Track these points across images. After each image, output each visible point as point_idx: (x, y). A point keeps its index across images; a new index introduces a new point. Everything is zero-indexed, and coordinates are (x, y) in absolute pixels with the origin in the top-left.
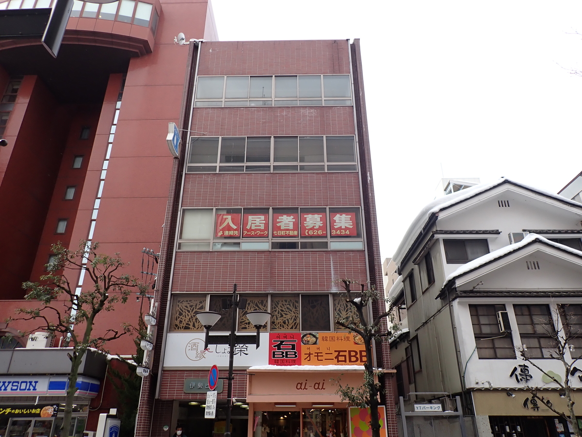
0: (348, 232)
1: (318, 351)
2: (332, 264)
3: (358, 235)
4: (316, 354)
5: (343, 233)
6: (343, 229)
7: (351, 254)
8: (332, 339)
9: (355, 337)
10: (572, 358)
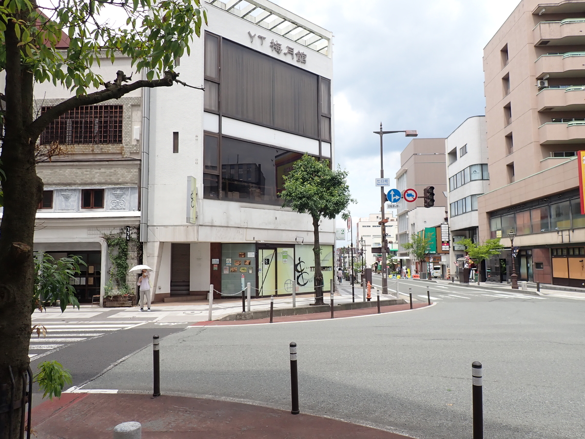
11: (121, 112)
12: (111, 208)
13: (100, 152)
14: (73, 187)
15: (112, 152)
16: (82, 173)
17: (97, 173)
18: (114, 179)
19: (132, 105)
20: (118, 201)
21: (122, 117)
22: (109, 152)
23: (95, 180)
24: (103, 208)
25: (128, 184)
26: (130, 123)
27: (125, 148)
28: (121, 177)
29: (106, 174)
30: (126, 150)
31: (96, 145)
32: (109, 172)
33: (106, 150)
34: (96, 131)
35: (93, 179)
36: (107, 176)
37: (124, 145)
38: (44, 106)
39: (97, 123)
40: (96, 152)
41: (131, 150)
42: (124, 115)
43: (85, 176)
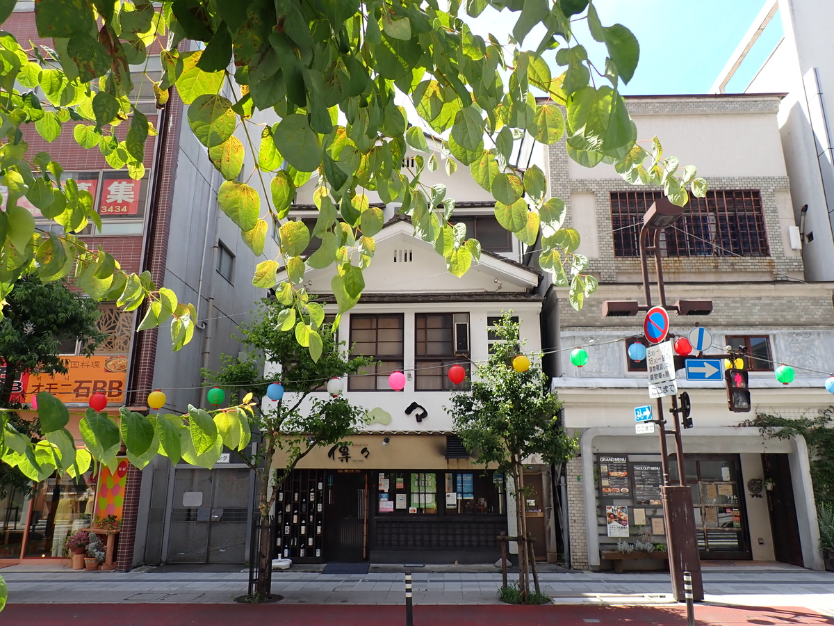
0: (125, 209)
3: (140, 215)
5: (118, 210)
6: (119, 204)
7: (123, 242)
9: (107, 362)
10: (416, 390)
11: (758, 202)
13: (730, 270)
14: (714, 331)
15: (754, 270)
16: (727, 305)
17: (755, 305)
18: (790, 316)
19: (776, 191)
20: (801, 356)
21: (759, 209)
22: (748, 270)
23: (755, 319)
24: (772, 370)
25: (820, 326)
26: (777, 220)
27: (776, 264)
28: (803, 313)
29: (773, 307)
30: (779, 267)
31: (721, 258)
32: (777, 304)
33: (740, 267)
34: (714, 234)
35: (750, 317)
36: (776, 311)
37: (772, 258)
38: (614, 190)
39: (713, 220)
40: (723, 270)
41: (789, 267)
42: (764, 206)
43: (732, 311)
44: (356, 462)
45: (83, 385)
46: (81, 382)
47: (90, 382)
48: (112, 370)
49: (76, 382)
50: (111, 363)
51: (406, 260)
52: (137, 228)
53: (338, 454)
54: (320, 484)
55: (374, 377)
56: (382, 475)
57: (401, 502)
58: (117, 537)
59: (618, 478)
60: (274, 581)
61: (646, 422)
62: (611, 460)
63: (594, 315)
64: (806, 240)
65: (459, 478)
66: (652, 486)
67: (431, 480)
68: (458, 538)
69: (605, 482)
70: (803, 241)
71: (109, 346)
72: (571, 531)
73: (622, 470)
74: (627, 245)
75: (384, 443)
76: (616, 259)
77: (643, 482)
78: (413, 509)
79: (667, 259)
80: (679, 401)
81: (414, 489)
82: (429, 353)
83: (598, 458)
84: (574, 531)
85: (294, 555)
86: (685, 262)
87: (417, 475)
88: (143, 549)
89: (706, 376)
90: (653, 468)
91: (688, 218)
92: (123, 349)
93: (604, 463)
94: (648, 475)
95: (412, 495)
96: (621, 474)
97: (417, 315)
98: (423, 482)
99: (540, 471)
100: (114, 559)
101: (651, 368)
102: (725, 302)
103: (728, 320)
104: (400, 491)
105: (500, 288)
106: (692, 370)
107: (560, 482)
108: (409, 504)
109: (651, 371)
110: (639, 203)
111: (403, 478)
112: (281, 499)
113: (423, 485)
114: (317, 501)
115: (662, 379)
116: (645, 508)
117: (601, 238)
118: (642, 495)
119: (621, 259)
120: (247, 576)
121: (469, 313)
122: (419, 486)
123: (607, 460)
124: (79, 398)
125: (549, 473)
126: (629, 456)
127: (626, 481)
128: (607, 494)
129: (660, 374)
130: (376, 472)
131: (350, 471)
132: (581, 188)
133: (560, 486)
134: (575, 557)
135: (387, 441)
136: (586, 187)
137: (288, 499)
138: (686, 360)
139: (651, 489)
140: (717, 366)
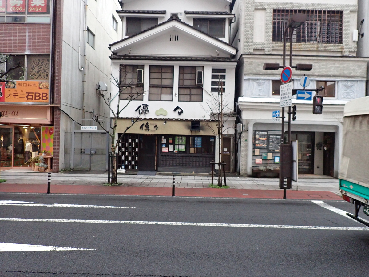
0: (40, 10)
1: (15, 93)
2: (27, 33)
3: (48, 12)
4: (14, 95)
5: (37, 10)
6: (37, 7)
7: (41, 26)
8: (25, 85)
9: (40, 84)
10: (179, 101)
11: (341, 17)
12: (342, 97)
13: (323, 50)
14: (312, 78)
15: (334, 50)
16: (319, 66)
17: (332, 67)
18: (346, 73)
19: (351, 12)
20: (348, 91)
21: (341, 21)
22: (332, 50)
23: (331, 73)
24: (334, 96)
25: (359, 78)
26: (349, 26)
27: (344, 48)
28: (352, 72)
29: (340, 68)
30: (345, 49)
31: (320, 44)
32: (342, 67)
33: (328, 49)
34: (319, 32)
35: (328, 72)
36: (341, 70)
37: (344, 45)
38: (275, 8)
39: (319, 25)
40: (320, 50)
41: (350, 49)
42: (344, 19)
43: (322, 69)
44: (152, 131)
45: (30, 94)
46: (29, 93)
47: (33, 93)
48: (42, 88)
49: (26, 93)
50: (41, 85)
51: (175, 40)
52: (47, 19)
53: (144, 128)
54: (137, 140)
55: (160, 95)
56: (163, 137)
57: (171, 148)
58: (51, 159)
59: (263, 140)
60: (118, 177)
61: (277, 117)
62: (260, 133)
63: (260, 69)
64: (360, 36)
65: (196, 139)
66: (276, 144)
67: (184, 139)
68: (194, 163)
69: (257, 142)
70: (359, 37)
71: (40, 77)
72: (241, 161)
73: (265, 137)
74: (278, 36)
75: (164, 123)
76: (272, 43)
77: (273, 142)
78: (176, 151)
79: (295, 43)
80: (292, 109)
81: (177, 143)
82: (185, 84)
83: (255, 132)
84: (242, 161)
85: (126, 167)
86: (304, 45)
87: (178, 137)
88: (63, 164)
89: (305, 98)
90: (278, 137)
91: (308, 24)
92: (46, 78)
93: (258, 134)
94: (275, 139)
95: (176, 146)
96: (264, 139)
97: (180, 67)
98: (180, 140)
99: (230, 136)
100: (51, 167)
101: (281, 94)
102: (318, 65)
103: (319, 73)
104: (171, 144)
105: (218, 55)
106: (300, 95)
107: (238, 142)
108: (174, 149)
109: (281, 95)
110: (286, 15)
111: (172, 139)
112: (120, 145)
113: (180, 141)
114: (136, 147)
115: (286, 99)
116: (273, 153)
117: (266, 32)
118: (272, 148)
119: (275, 43)
120: (107, 176)
121: (203, 67)
122: (179, 142)
123: (259, 133)
124: (29, 100)
125: (234, 138)
126: (268, 132)
127: (266, 142)
128: (257, 147)
129: (285, 97)
130: (161, 135)
131: (149, 135)
132: (260, 6)
133: (238, 143)
134: (242, 171)
135: (165, 123)
136: (262, 6)
137: (123, 146)
138: (298, 91)
139: (276, 145)
140: (311, 94)
